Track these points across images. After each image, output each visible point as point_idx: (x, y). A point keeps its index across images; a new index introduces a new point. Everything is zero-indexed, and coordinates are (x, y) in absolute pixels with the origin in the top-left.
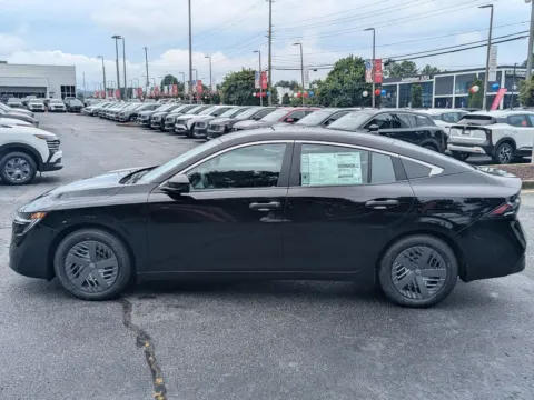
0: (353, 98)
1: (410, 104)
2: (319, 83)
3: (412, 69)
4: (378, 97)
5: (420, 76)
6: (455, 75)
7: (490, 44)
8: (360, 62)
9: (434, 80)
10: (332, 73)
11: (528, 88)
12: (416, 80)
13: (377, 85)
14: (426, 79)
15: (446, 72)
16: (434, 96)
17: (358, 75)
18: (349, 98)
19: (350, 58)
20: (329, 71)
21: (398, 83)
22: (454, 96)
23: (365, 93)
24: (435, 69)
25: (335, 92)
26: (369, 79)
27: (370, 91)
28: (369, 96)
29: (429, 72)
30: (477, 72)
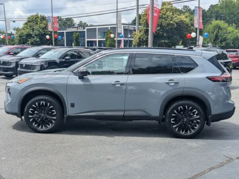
0: (41, 39)
1: (73, 44)
2: (17, 30)
3: (72, 23)
4: (56, 39)
5: (77, 27)
6: (97, 27)
7: (117, 12)
8: (43, 18)
9: (85, 30)
10: (26, 24)
11: (138, 37)
12: (75, 30)
13: (55, 32)
14: (81, 30)
15: (91, 26)
16: (86, 40)
17: (42, 25)
18: (38, 40)
19: (37, 15)
20: (24, 22)
21: (65, 31)
22: (97, 40)
23: (48, 37)
24: (85, 23)
25: (29, 36)
26: (50, 29)
27: (50, 35)
28: (51, 39)
29: (82, 25)
30: (109, 27)
